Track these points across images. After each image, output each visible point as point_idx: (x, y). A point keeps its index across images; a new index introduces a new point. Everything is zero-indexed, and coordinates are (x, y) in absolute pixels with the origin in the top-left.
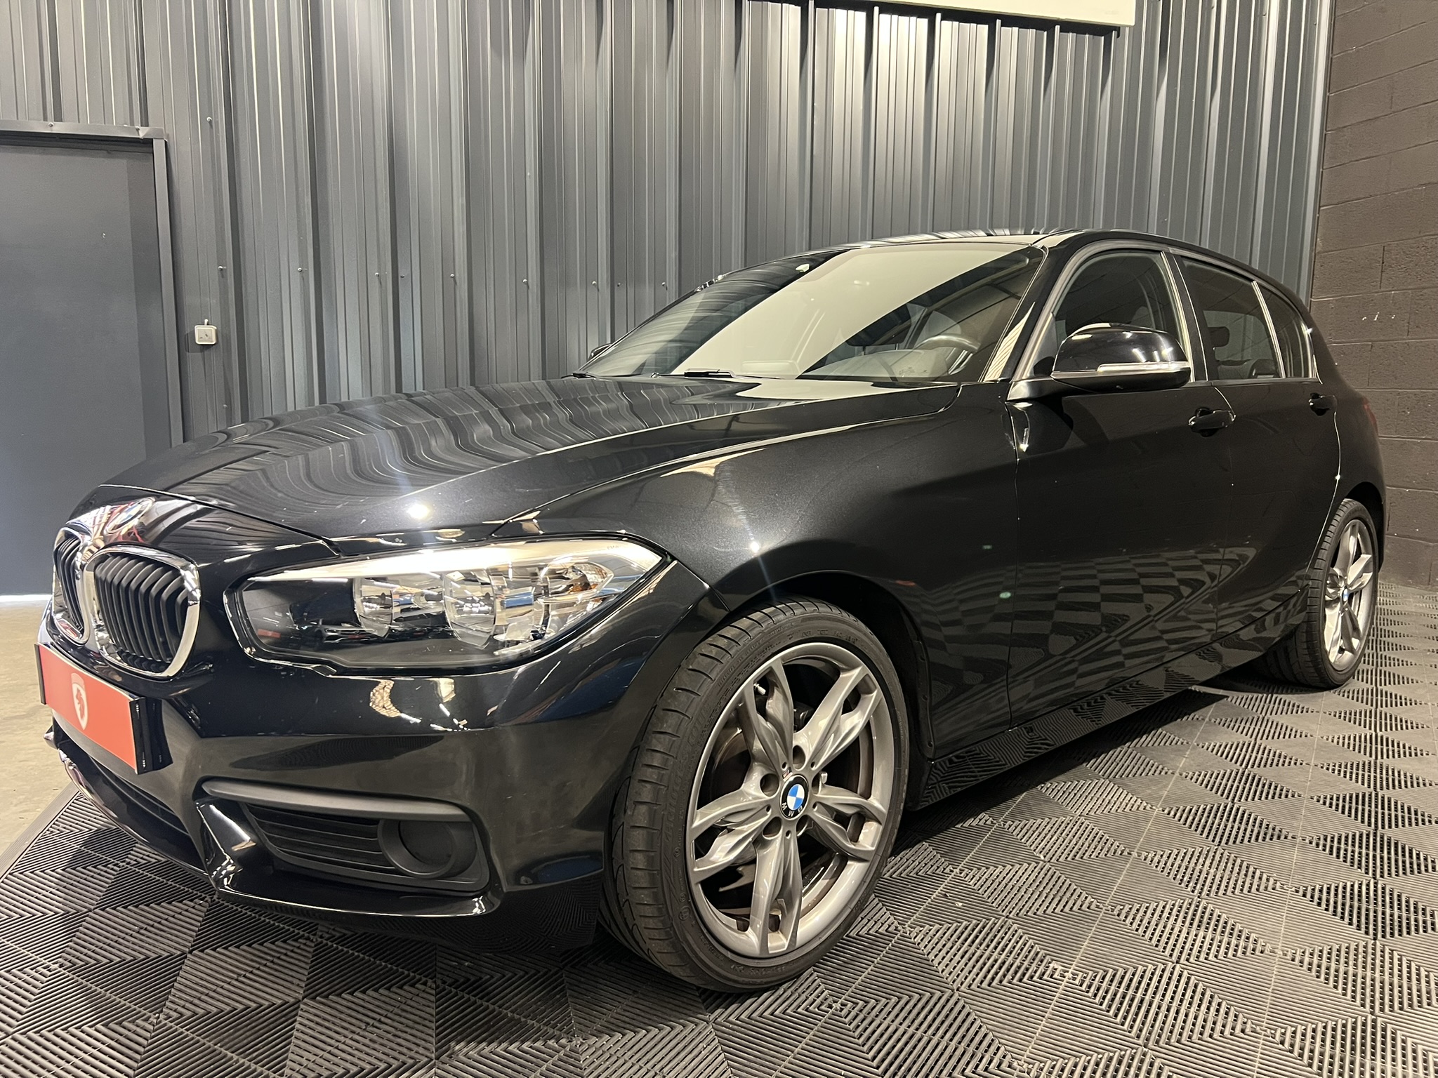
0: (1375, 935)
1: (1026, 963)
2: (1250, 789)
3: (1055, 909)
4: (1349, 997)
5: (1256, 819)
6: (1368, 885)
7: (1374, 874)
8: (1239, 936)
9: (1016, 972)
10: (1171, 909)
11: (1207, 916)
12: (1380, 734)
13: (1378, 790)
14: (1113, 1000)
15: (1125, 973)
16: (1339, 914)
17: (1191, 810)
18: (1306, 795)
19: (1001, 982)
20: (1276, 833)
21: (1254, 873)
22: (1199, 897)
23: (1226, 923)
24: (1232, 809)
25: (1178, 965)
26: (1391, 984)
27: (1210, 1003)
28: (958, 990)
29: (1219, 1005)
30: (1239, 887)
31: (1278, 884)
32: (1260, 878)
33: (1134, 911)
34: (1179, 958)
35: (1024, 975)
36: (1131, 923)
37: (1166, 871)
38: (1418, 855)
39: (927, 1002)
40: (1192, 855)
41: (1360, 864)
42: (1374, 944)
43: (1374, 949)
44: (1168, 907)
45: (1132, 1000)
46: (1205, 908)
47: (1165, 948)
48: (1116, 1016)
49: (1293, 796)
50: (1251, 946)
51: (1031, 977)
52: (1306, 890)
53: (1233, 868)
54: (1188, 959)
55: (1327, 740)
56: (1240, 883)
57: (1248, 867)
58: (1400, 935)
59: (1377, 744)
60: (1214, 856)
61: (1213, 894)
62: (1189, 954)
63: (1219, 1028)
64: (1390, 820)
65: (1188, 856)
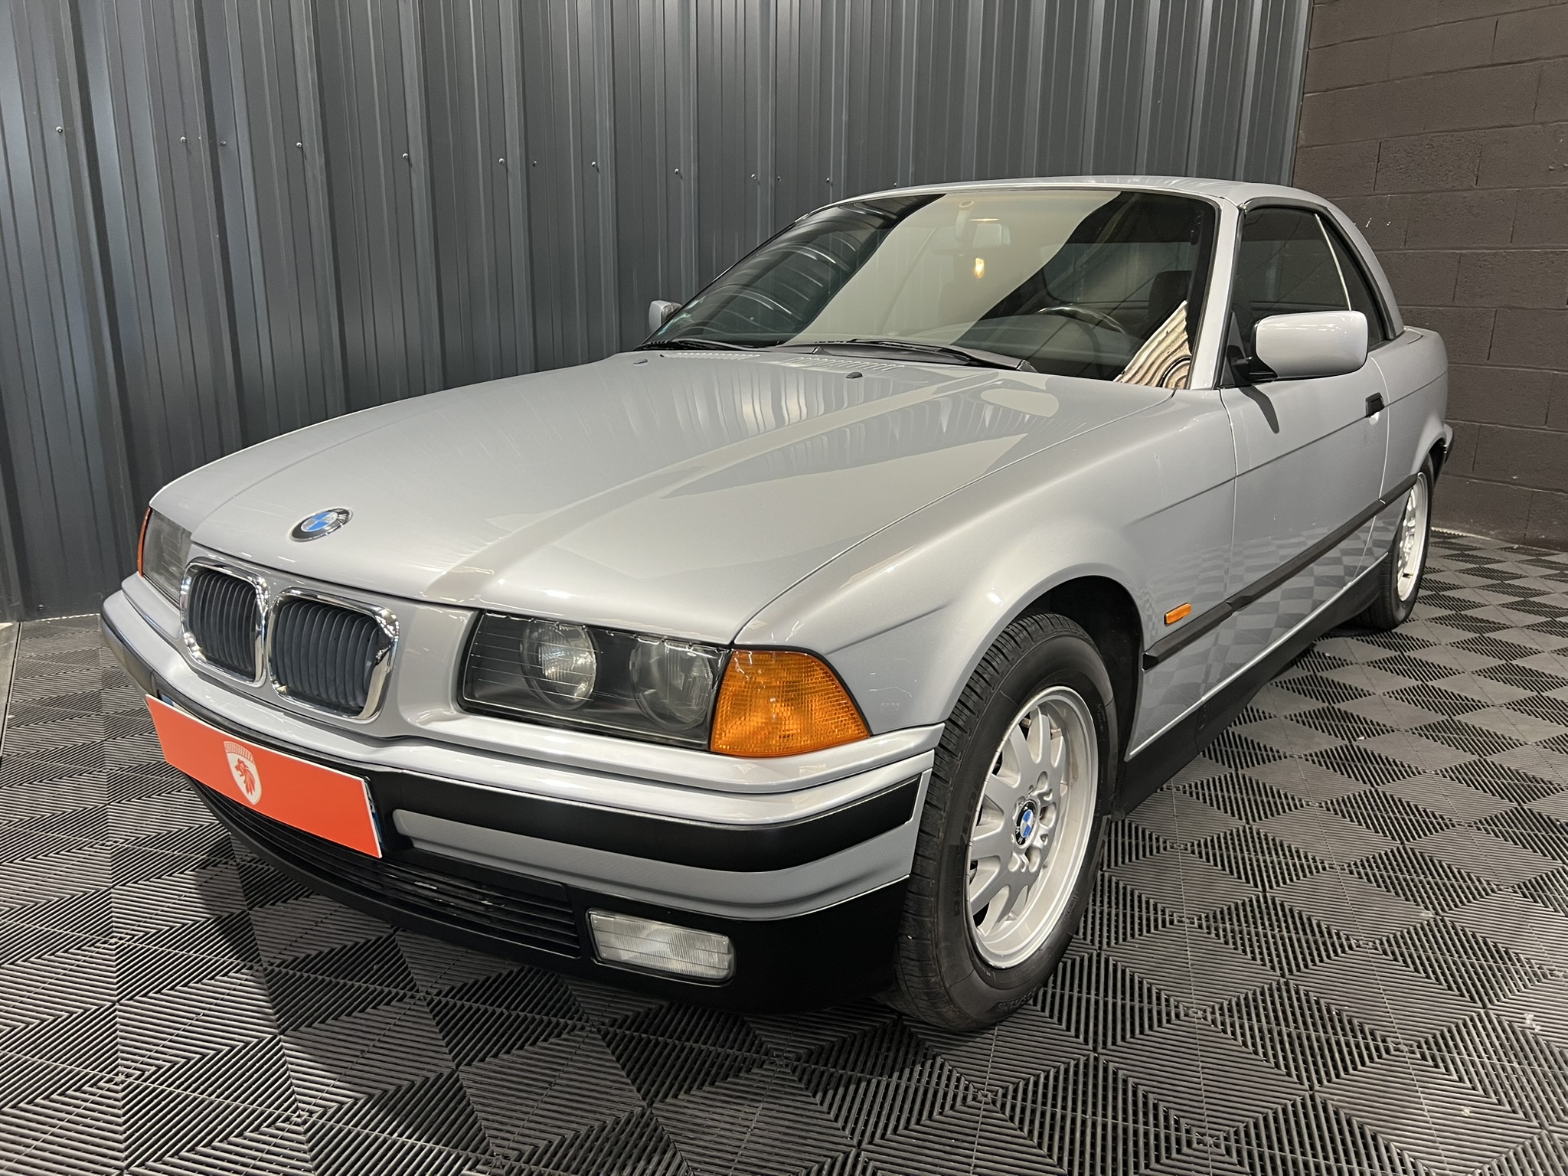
0: (1482, 1001)
20: (1312, 863)
22: (1283, 976)
23: (1329, 1012)
31: (1353, 942)
34: (1310, 1080)
37: (1230, 940)
42: (1488, 1016)
43: (1491, 1022)
46: (1297, 993)
49: (1302, 805)
50: (1372, 1045)
52: (1382, 944)
53: (1294, 923)
54: (1320, 1082)
55: (1292, 720)
56: (1313, 947)
57: (1309, 920)
58: (1505, 997)
59: (1339, 721)
60: (1267, 908)
61: (1294, 969)
62: (1317, 1072)
64: (1408, 828)
65: (1242, 913)
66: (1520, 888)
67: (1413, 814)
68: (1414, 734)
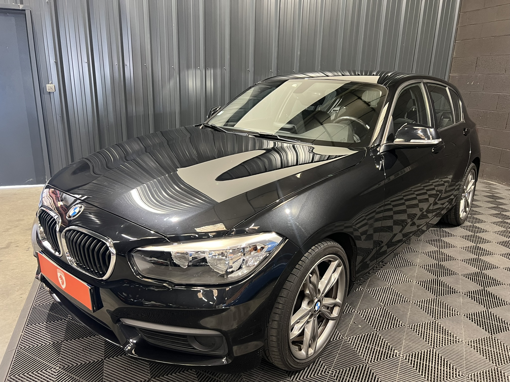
0: (491, 333)
1: (387, 351)
2: (442, 272)
3: (391, 327)
4: (488, 360)
5: (446, 285)
6: (486, 312)
7: (487, 307)
8: (450, 335)
9: (384, 355)
10: (427, 325)
11: (439, 327)
12: (478, 246)
13: (482, 270)
14: (417, 365)
15: (418, 353)
16: (479, 325)
17: (425, 281)
18: (460, 274)
19: (380, 359)
20: (454, 291)
21: (450, 308)
22: (435, 319)
23: (445, 330)
24: (438, 280)
25: (434, 349)
26: (500, 353)
27: (447, 364)
28: (368, 362)
29: (450, 365)
30: (446, 315)
31: (458, 313)
32: (452, 310)
33: (416, 326)
34: (434, 346)
35: (387, 356)
36: (416, 332)
37: (422, 308)
38: (499, 298)
39: (359, 368)
41: (482, 303)
42: (492, 337)
43: (492, 339)
45: (423, 364)
46: (438, 324)
47: (428, 342)
48: (419, 371)
49: (456, 274)
50: (455, 340)
51: (390, 357)
52: (467, 315)
53: (443, 306)
54: (436, 346)
55: (462, 248)
56: (446, 313)
57: (448, 306)
58: (499, 333)
59: (478, 250)
60: (436, 301)
61: (439, 318)
62: (437, 344)
63: (451, 375)
64: (488, 284)
65: (428, 302)
67: (491, 280)
68: (501, 256)
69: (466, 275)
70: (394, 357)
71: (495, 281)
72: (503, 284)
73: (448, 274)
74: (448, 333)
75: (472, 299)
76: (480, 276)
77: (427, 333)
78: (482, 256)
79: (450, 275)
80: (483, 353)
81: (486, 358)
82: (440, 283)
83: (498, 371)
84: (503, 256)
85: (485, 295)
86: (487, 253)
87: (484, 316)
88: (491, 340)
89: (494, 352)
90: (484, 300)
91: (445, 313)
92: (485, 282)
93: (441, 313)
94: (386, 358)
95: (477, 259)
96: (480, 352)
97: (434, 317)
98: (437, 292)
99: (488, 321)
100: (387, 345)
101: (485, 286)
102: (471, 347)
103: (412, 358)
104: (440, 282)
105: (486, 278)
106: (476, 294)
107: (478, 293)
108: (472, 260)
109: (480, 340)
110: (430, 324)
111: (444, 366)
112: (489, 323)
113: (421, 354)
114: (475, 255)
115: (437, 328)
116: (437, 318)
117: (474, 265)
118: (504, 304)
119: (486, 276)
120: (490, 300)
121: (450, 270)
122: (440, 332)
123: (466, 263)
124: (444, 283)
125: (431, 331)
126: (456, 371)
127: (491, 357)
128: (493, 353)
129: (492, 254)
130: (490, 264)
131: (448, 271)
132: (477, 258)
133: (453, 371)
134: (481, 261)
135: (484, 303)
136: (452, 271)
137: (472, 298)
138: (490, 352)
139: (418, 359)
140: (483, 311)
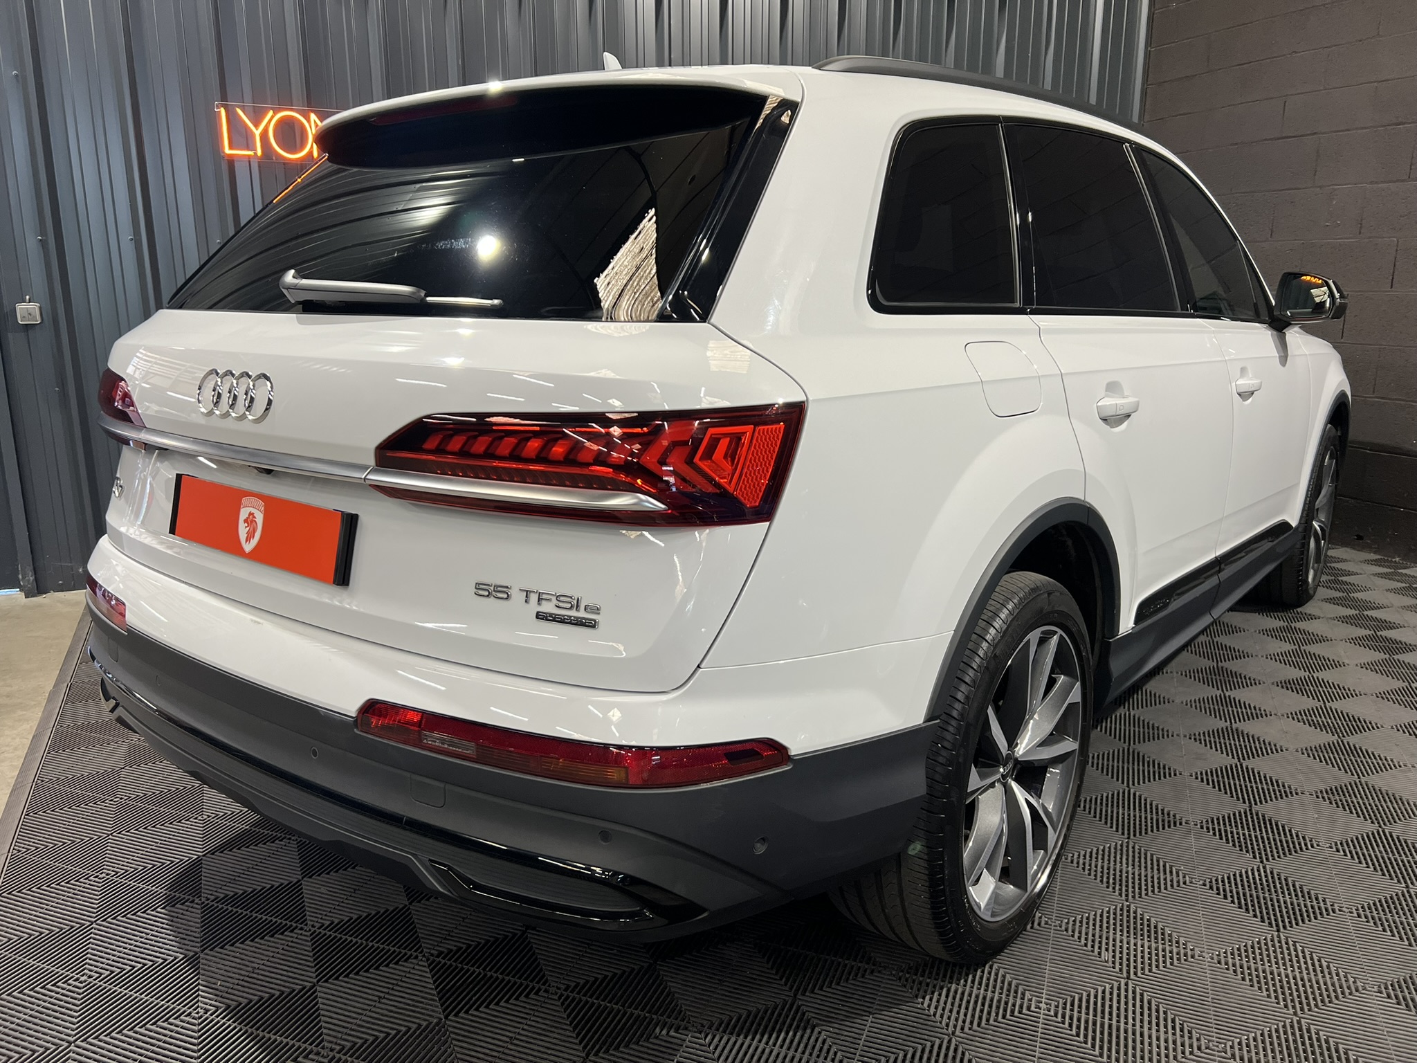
0: (1277, 925)
1: (1004, 996)
2: (1138, 770)
4: (1273, 1000)
5: (1151, 805)
6: (1259, 871)
7: (1261, 858)
8: (1170, 941)
9: (998, 1007)
10: (1108, 917)
11: (1139, 922)
12: (1227, 694)
13: (1242, 761)
14: (1086, 1029)
15: (1089, 996)
16: (1244, 907)
17: (1096, 799)
18: (1186, 774)
19: (988, 1020)
20: (1172, 819)
21: (1164, 866)
22: (1127, 900)
23: (1155, 927)
24: (1129, 794)
25: (1130, 981)
26: (1302, 980)
27: (1165, 1020)
28: (953, 1033)
29: (1173, 1021)
30: (1156, 885)
31: (1187, 878)
32: (1171, 872)
33: (1078, 924)
34: (1128, 972)
35: (1005, 1010)
36: (1079, 938)
37: (1093, 873)
38: (1290, 831)
39: (931, 1052)
40: (1110, 852)
41: (1246, 847)
42: (1279, 936)
43: (1280, 942)
44: (1105, 915)
45: (1102, 1026)
46: (1135, 912)
47: (1114, 963)
48: (1093, 1046)
49: (1175, 775)
50: (1182, 951)
51: (1013, 1012)
52: (1211, 882)
53: (1146, 863)
54: (1135, 974)
55: (1187, 705)
56: (1156, 881)
57: (1158, 861)
58: (1297, 924)
59: (1227, 706)
60: (1127, 851)
61: (1137, 896)
62: (1135, 967)
63: (1179, 1048)
64: (1259, 795)
65: (1107, 853)
66: (1336, 844)
67: (1267, 783)
68: (1288, 717)
69: (1201, 773)
70: (1024, 1011)
71: (1278, 786)
72: (1299, 791)
73: (1154, 775)
74: (1163, 934)
75: (1221, 839)
76: (1238, 776)
77: (1107, 938)
78: (1240, 721)
79: (1160, 779)
80: (1259, 982)
81: (1269, 996)
82: (1135, 802)
83: (1300, 1029)
84: (1293, 719)
85: (1254, 825)
86: (1252, 713)
87: (1255, 883)
88: (1277, 945)
89: (1287, 976)
90: (1251, 840)
91: (1153, 882)
92: (1253, 791)
93: (1143, 883)
94: (1004, 1017)
95: (1227, 731)
96: (1251, 980)
97: (1123, 895)
98: (1129, 827)
99: (1267, 895)
100: (1003, 982)
101: (1253, 802)
102: (1227, 969)
103: (1072, 1010)
104: (1134, 798)
105: (1255, 779)
106: (1230, 825)
107: (1236, 822)
108: (1214, 734)
109: (1249, 947)
110: (1115, 914)
111: (1158, 1025)
112: (1268, 899)
113: (1096, 997)
114: (1221, 719)
115: (1135, 923)
116: (1134, 897)
117: (1221, 746)
118: (1306, 845)
119: (1254, 775)
120: (1268, 839)
121: (1159, 764)
122: (1142, 935)
123: (1201, 743)
124: (1146, 800)
125: (1119, 933)
126: (1190, 1038)
127: (1279, 991)
128: (1285, 980)
129: (1266, 715)
130: (1262, 743)
131: (1154, 766)
132: (1227, 728)
133: (1182, 1036)
134: (1238, 735)
135: (1253, 848)
136: (1164, 768)
137: (1220, 835)
138: (1277, 978)
139: (1087, 1014)
140: (1252, 870)
